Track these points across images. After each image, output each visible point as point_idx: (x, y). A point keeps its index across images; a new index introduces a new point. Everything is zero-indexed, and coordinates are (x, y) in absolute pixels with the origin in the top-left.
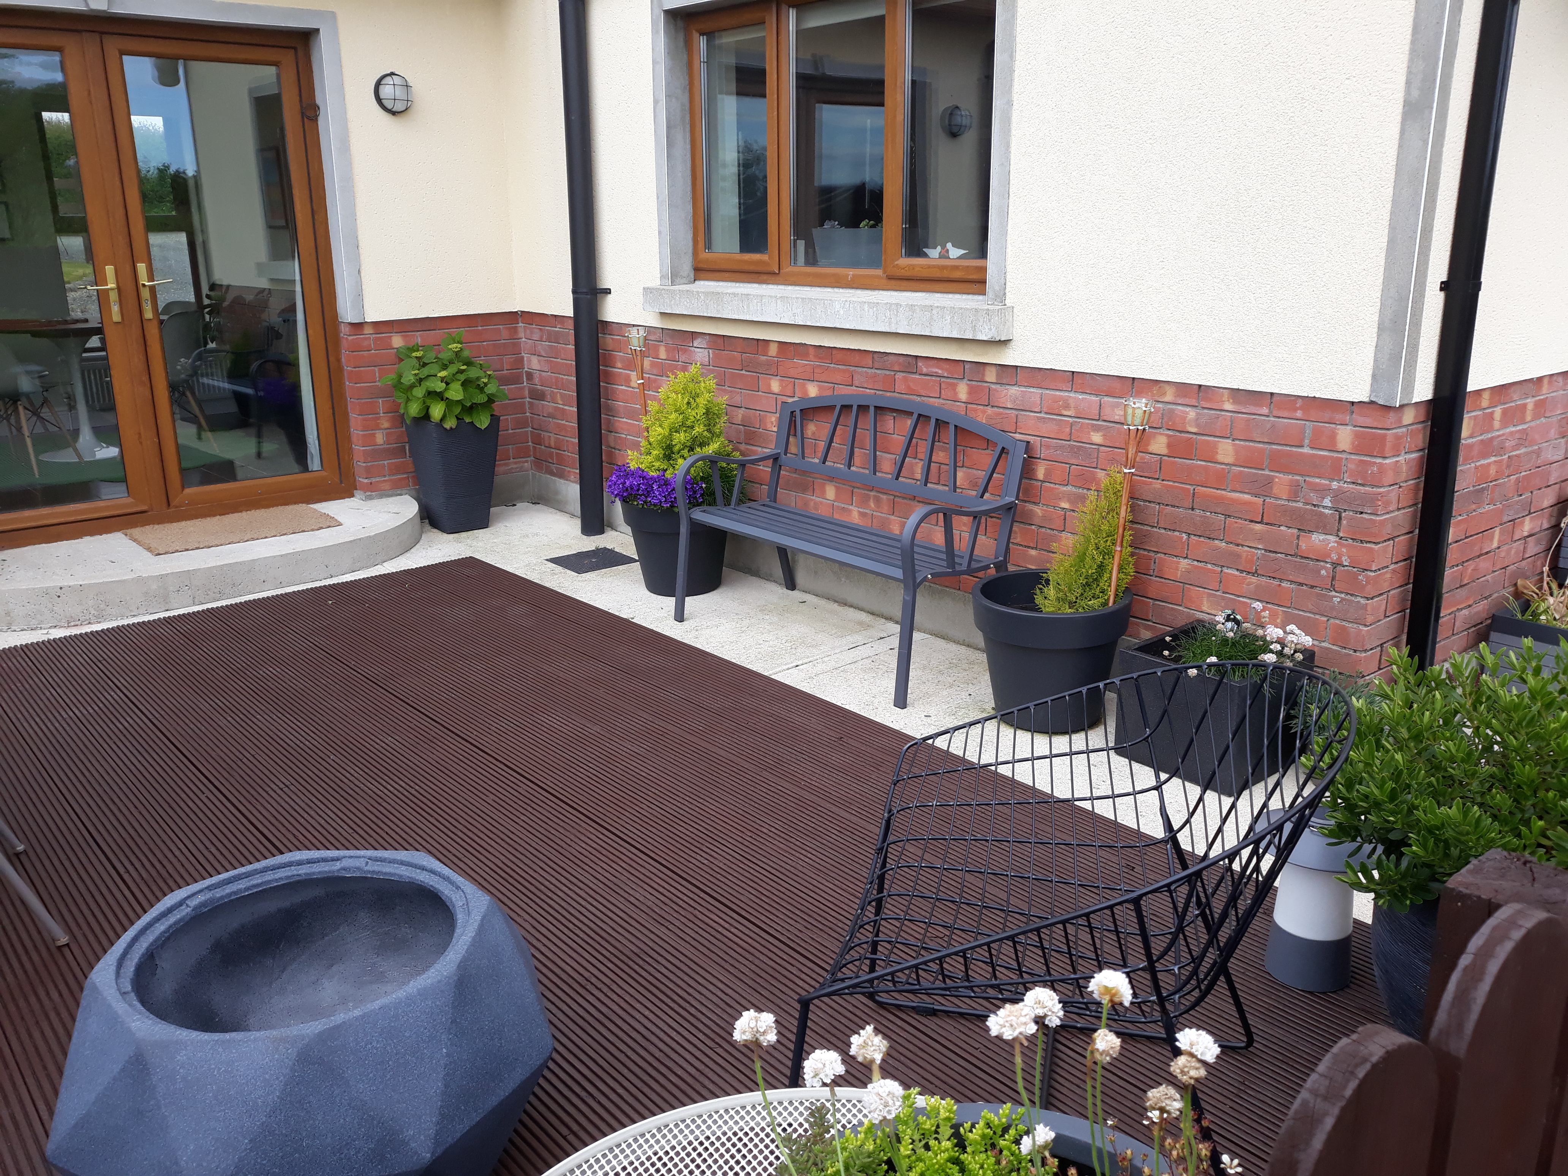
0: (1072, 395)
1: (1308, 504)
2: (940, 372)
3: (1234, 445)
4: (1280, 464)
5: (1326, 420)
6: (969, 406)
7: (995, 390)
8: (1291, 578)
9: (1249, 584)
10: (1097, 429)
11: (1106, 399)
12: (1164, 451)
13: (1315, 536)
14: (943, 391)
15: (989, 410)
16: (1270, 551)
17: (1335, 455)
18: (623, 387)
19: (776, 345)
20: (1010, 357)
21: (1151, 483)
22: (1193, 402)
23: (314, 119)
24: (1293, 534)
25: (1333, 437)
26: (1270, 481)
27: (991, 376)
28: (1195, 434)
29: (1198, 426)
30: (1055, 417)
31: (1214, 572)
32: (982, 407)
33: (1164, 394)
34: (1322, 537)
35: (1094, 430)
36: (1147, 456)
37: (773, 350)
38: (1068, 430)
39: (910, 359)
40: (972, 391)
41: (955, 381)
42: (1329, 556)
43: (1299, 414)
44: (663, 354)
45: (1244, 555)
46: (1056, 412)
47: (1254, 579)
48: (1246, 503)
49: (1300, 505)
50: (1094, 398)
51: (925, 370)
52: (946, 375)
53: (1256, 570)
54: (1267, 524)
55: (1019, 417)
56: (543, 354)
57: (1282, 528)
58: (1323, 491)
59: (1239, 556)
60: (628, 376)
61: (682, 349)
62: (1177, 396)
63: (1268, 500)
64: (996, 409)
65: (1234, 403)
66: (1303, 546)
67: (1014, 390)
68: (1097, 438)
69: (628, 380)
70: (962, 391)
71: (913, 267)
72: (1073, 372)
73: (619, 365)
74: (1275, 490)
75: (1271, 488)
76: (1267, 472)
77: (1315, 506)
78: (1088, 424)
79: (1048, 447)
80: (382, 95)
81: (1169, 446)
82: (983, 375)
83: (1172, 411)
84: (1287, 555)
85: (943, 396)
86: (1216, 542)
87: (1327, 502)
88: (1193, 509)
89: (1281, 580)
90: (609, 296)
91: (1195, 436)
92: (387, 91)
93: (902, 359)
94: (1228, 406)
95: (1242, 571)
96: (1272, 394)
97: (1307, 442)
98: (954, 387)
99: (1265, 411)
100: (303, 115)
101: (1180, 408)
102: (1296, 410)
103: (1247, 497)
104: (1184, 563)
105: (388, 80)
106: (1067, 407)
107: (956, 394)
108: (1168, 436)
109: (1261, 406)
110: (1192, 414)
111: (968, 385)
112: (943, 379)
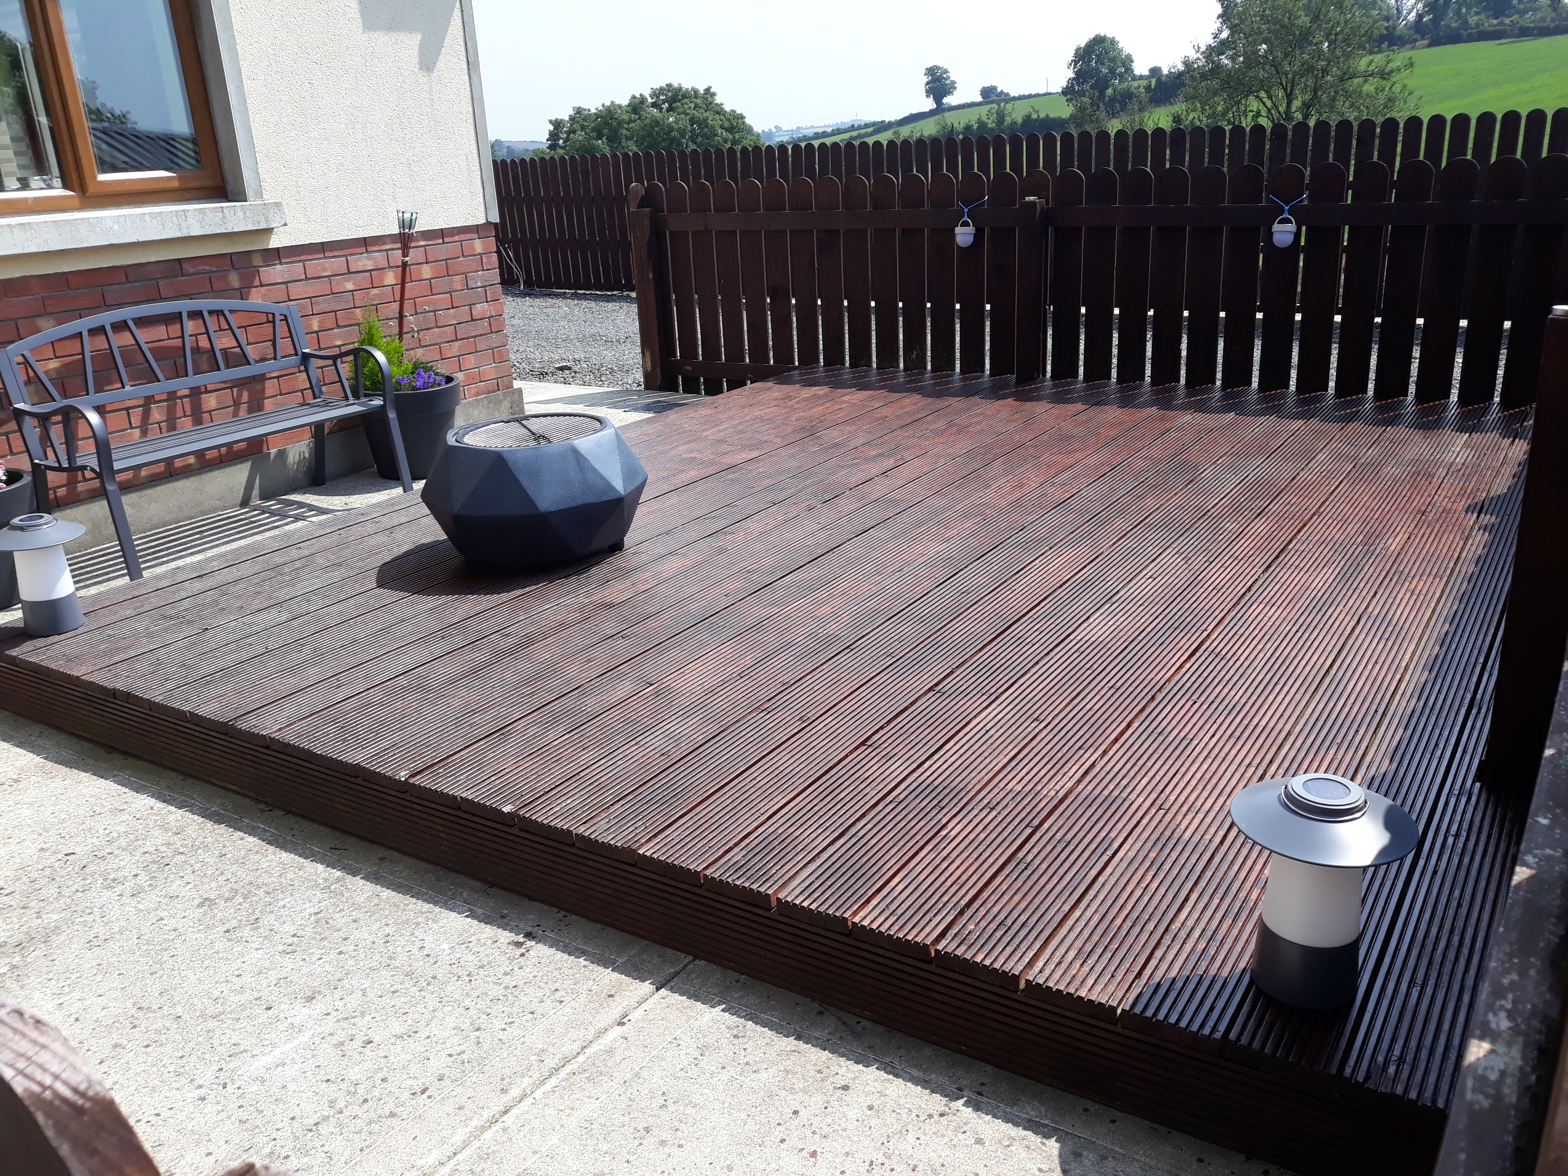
0: (326, 259)
2: (207, 268)
5: (469, 238)
6: (243, 290)
7: (264, 271)
11: (349, 257)
12: (394, 282)
13: (478, 306)
14: (214, 285)
15: (263, 290)
20: (275, 242)
30: (316, 280)
32: (254, 289)
34: (481, 305)
35: (347, 282)
36: (384, 288)
38: (328, 287)
39: (173, 264)
40: (242, 277)
41: (223, 273)
43: (456, 238)
46: (317, 276)
50: (340, 258)
51: (191, 270)
52: (214, 269)
55: (289, 287)
58: (475, 279)
62: (392, 244)
64: (267, 287)
67: (278, 268)
70: (234, 279)
72: (323, 243)
77: (474, 288)
78: (342, 278)
79: (317, 304)
81: (395, 278)
82: (250, 261)
85: (214, 290)
98: (225, 279)
99: (440, 241)
102: (454, 236)
106: (325, 270)
107: (228, 283)
108: (393, 271)
109: (438, 238)
111: (238, 273)
112: (212, 275)
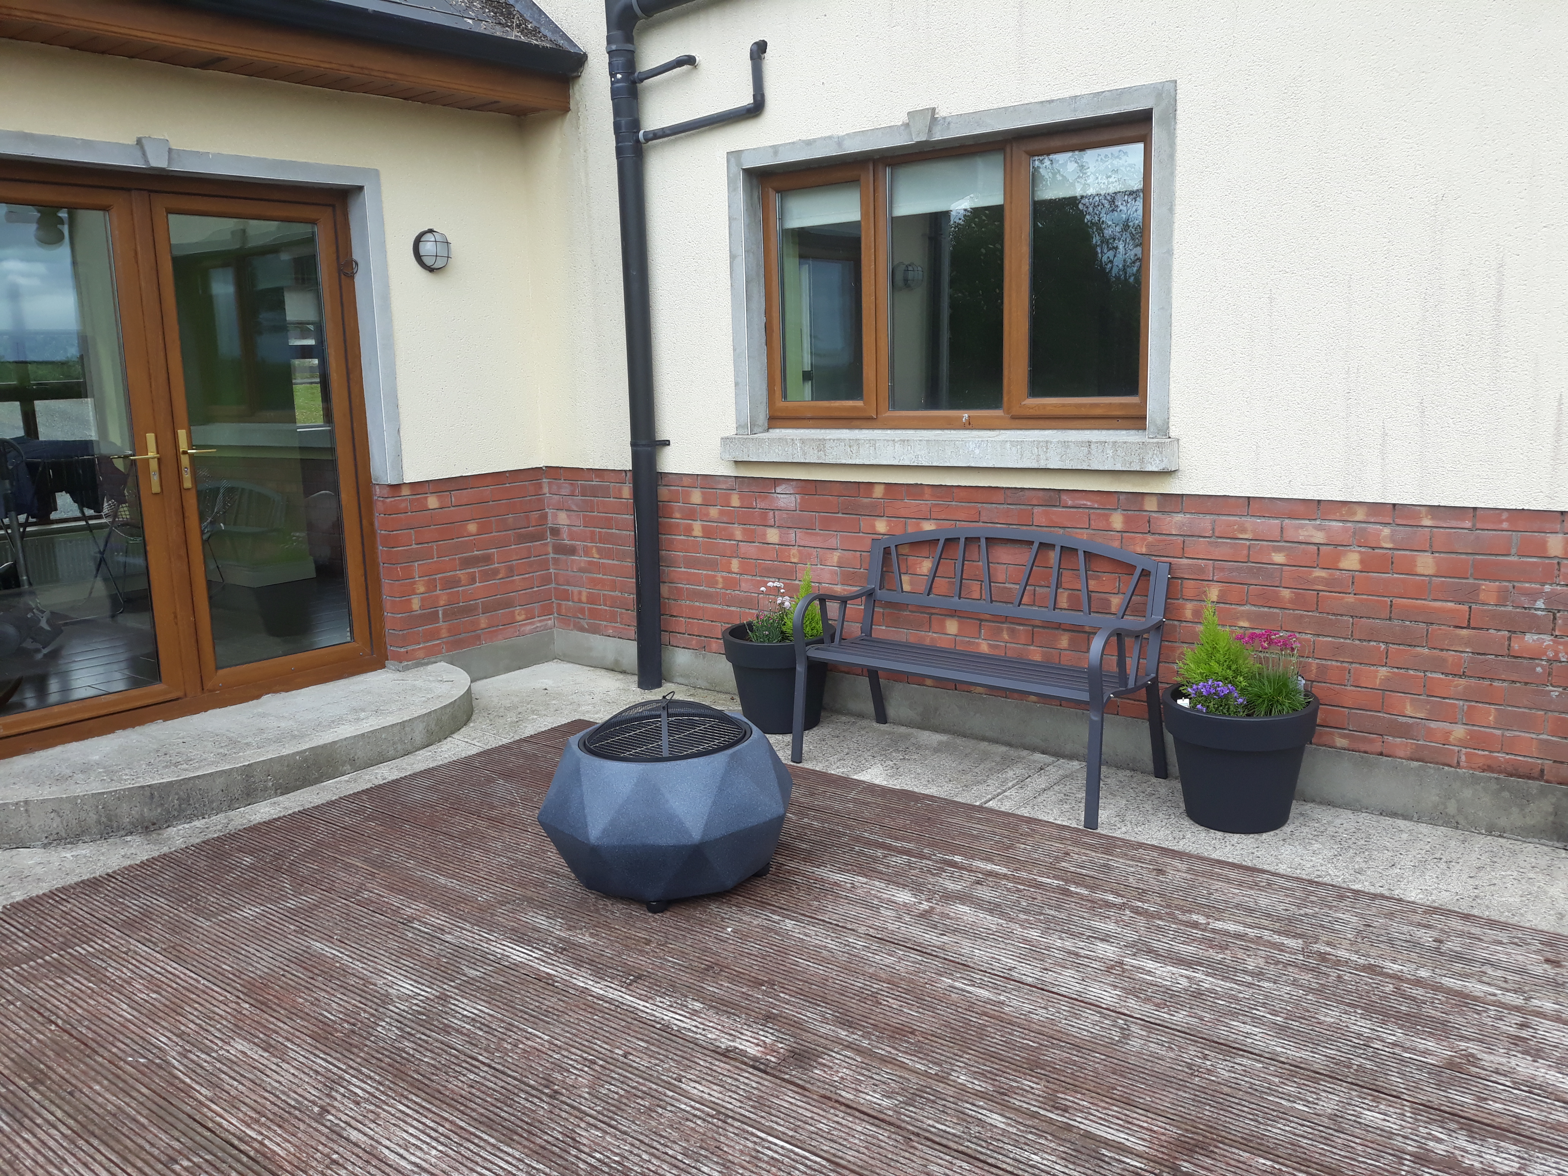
0: (1248, 519)
1: (1518, 607)
2: (1089, 503)
3: (1434, 558)
4: (1485, 573)
5: (1535, 529)
6: (1124, 534)
7: (1157, 518)
8: (1503, 677)
9: (1456, 686)
10: (1278, 550)
11: (1287, 521)
12: (1357, 567)
13: (1529, 638)
14: (1092, 522)
15: (1150, 538)
16: (1478, 654)
17: (1547, 561)
18: (682, 537)
19: (883, 486)
20: (1176, 487)
21: (1343, 598)
22: (1388, 520)
23: (351, 276)
24: (1503, 636)
25: (1543, 545)
26: (1476, 589)
27: (1151, 505)
28: (1390, 549)
29: (1393, 541)
30: (1228, 541)
31: (1417, 677)
32: (1140, 535)
33: (1355, 514)
34: (1535, 637)
35: (1274, 551)
36: (1338, 572)
37: (878, 492)
38: (1245, 552)
39: (1052, 493)
40: (1127, 520)
41: (1106, 512)
42: (1545, 654)
43: (1505, 525)
44: (735, 501)
45: (1450, 659)
46: (1230, 535)
47: (1463, 681)
48: (1451, 610)
49: (1510, 608)
50: (1272, 521)
51: (1070, 503)
52: (1096, 506)
53: (1464, 672)
54: (1474, 628)
55: (1187, 542)
56: (575, 508)
57: (1490, 631)
58: (1534, 596)
59: (1444, 660)
60: (690, 526)
61: (760, 497)
62: (1367, 515)
63: (1474, 606)
64: (1157, 536)
65: (1433, 519)
66: (1516, 646)
67: (1179, 518)
68: (1279, 558)
69: (689, 530)
70: (1117, 521)
71: (1044, 406)
72: (1249, 498)
73: (678, 515)
74: (1482, 596)
75: (1478, 595)
76: (1471, 581)
77: (1525, 608)
78: (1269, 545)
79: (1222, 569)
80: (422, 253)
81: (1362, 562)
82: (1142, 504)
83: (1365, 529)
84: (1496, 656)
85: (1092, 527)
86: (1418, 649)
87: (1540, 604)
88: (1390, 619)
89: (1492, 679)
90: (668, 447)
91: (1390, 552)
92: (427, 248)
93: (1041, 493)
94: (1427, 522)
95: (1447, 674)
96: (1475, 509)
97: (1513, 551)
98: (1107, 517)
99: (1468, 524)
100: (340, 271)
101: (1371, 526)
102: (1501, 522)
103: (1450, 605)
104: (1383, 671)
105: (429, 237)
106: (1243, 531)
107: (1109, 524)
108: (1359, 552)
109: (1464, 520)
110: (1386, 531)
111: (1123, 515)
112: (1092, 511)
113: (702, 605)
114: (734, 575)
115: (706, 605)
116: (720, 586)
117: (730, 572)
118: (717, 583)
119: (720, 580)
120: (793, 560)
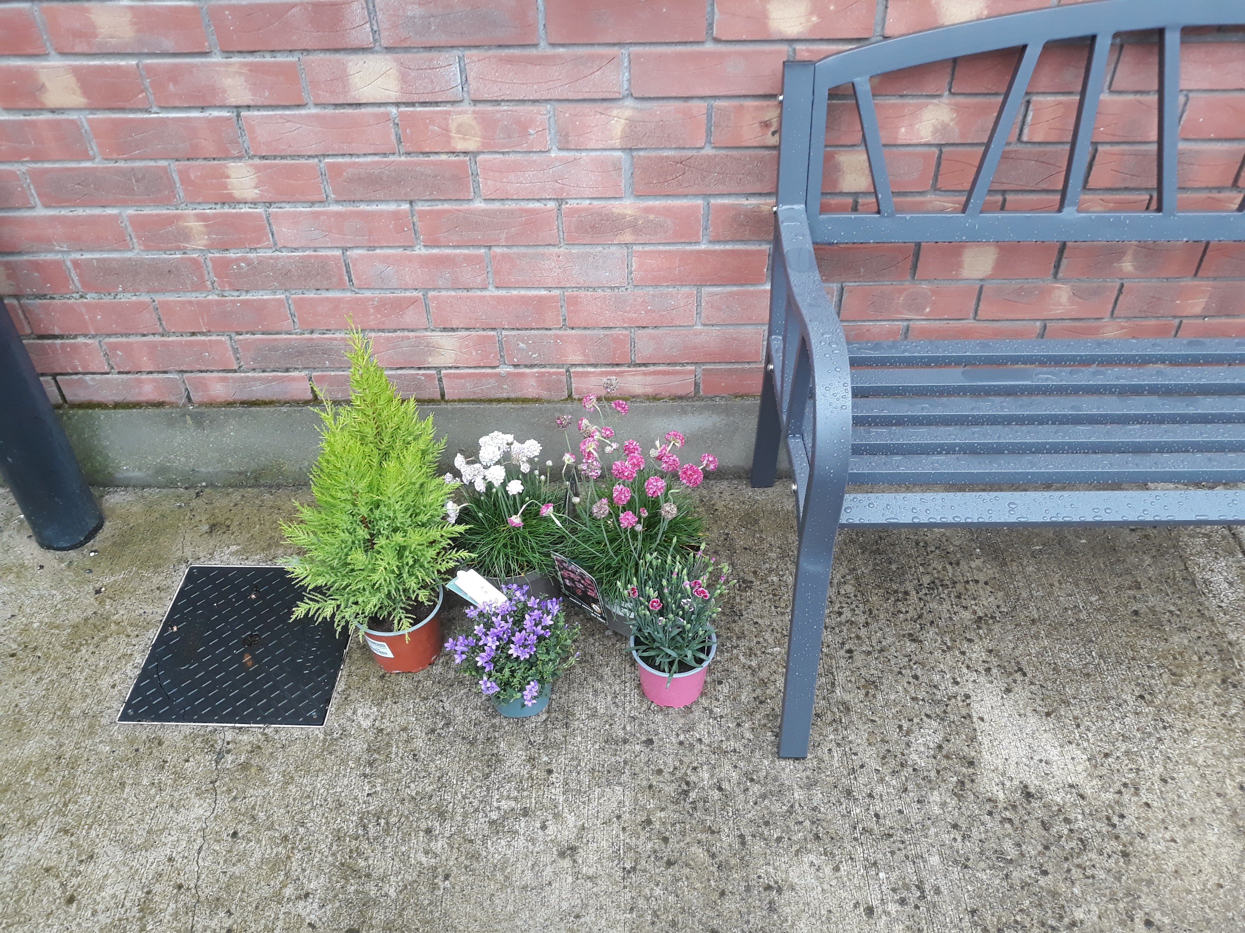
113: (145, 298)
114: (245, 209)
115: (159, 298)
116: (201, 242)
117: (230, 200)
118: (186, 236)
119: (196, 226)
120: (460, 146)
